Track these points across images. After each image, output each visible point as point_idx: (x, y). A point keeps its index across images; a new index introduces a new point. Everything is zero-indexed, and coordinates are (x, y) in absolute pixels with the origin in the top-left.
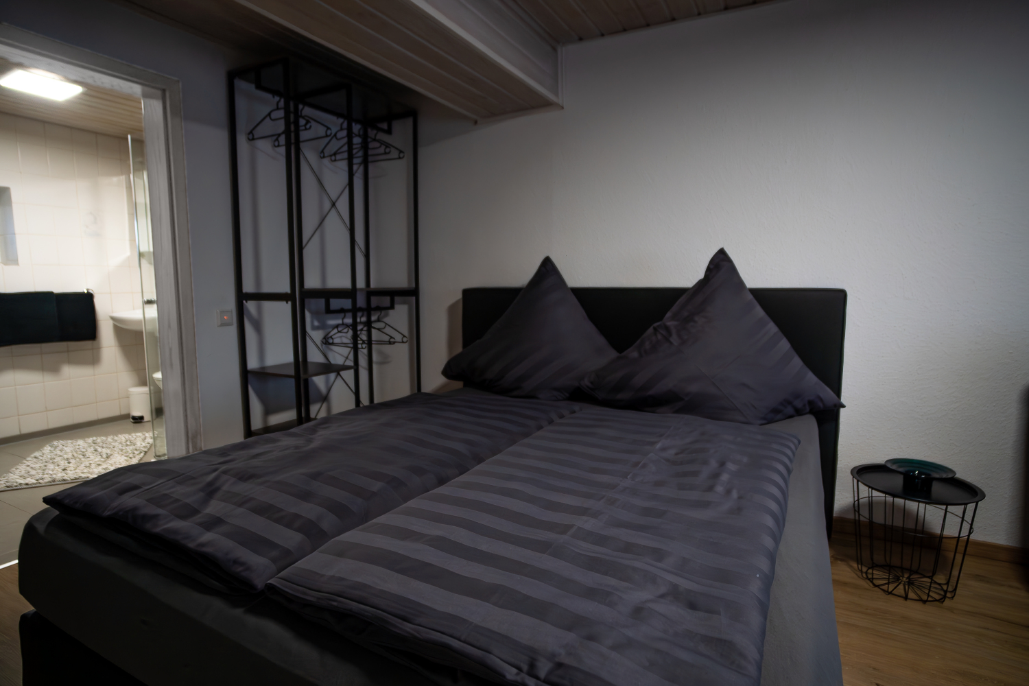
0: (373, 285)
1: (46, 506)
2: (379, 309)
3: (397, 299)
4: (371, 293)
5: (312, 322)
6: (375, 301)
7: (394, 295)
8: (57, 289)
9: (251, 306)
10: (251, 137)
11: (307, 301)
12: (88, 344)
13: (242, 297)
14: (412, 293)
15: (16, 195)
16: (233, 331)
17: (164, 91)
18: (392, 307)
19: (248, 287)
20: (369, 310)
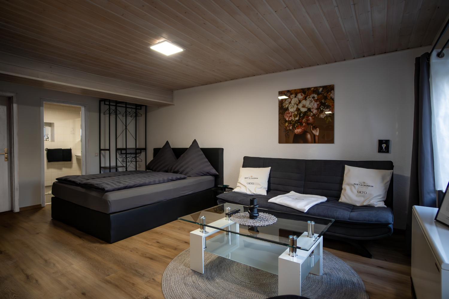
0: (137, 147)
1: (57, 180)
2: (139, 153)
3: (142, 151)
4: (136, 149)
5: (119, 156)
6: (138, 151)
7: (141, 149)
8: (63, 148)
9: (102, 152)
10: (104, 114)
11: (117, 151)
12: (69, 162)
13: (100, 150)
14: (145, 149)
15: (55, 125)
16: (98, 157)
17: (85, 107)
18: (141, 153)
19: (102, 147)
20: (136, 154)
